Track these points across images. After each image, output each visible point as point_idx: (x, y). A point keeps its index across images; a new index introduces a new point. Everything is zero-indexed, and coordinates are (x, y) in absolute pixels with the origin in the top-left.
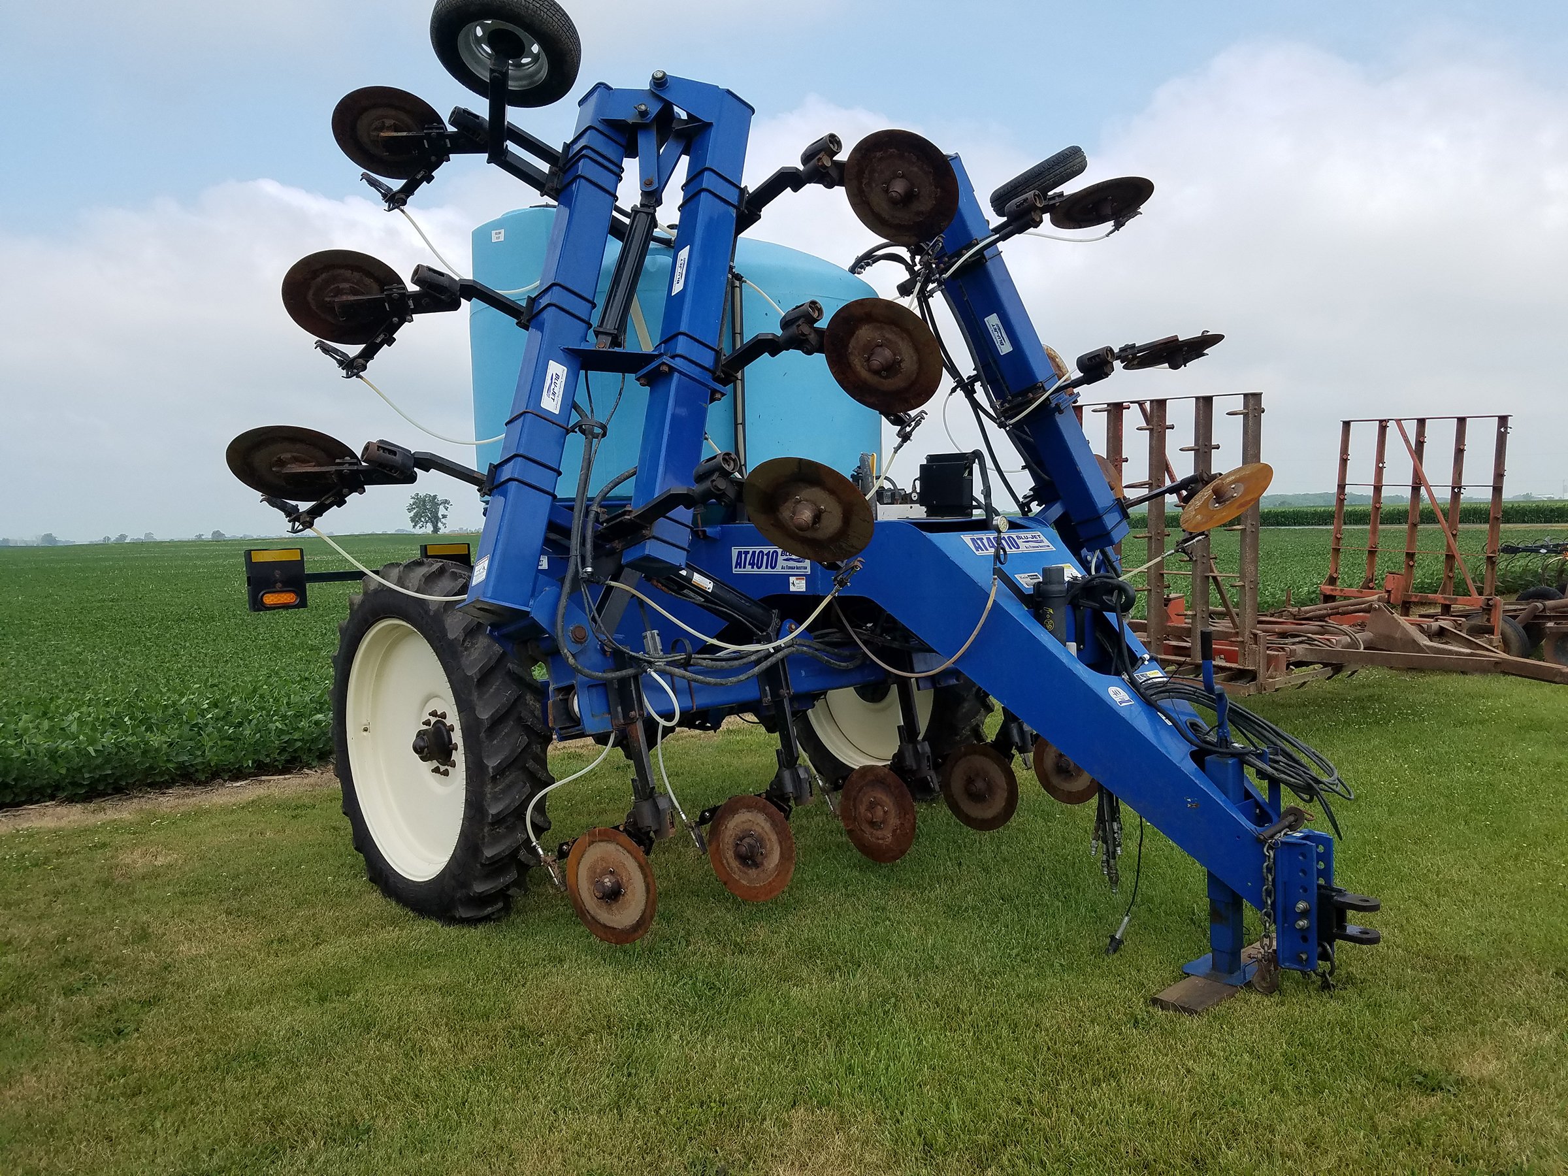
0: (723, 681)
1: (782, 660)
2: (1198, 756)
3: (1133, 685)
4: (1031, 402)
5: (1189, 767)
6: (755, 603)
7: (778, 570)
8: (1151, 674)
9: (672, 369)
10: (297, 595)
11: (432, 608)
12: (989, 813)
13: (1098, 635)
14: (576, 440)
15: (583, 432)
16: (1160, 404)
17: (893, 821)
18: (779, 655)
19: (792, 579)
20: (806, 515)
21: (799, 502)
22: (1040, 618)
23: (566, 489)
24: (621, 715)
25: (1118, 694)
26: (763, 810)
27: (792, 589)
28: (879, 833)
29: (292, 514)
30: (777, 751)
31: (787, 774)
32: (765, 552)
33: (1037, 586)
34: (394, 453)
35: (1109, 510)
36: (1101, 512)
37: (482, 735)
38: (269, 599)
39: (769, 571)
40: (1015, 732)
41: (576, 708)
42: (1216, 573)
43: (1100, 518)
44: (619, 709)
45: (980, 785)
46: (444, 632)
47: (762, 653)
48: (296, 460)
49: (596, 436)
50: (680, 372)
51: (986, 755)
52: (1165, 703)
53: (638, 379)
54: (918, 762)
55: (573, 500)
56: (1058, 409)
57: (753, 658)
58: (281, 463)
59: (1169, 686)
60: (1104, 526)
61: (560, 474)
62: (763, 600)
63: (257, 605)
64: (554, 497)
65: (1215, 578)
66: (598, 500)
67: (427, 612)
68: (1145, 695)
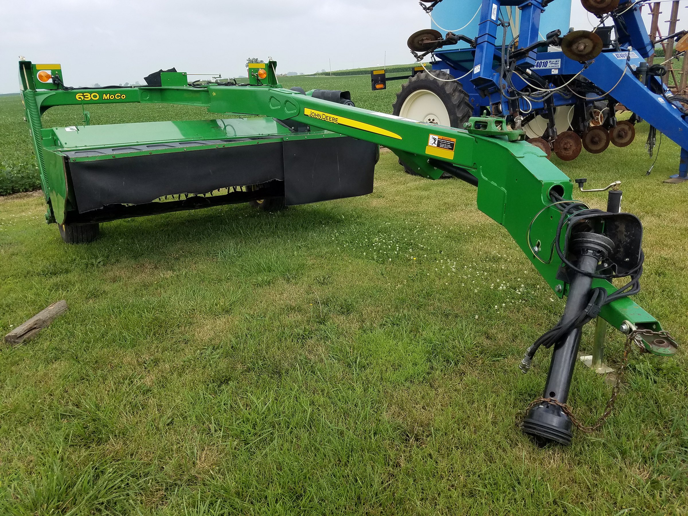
0: (538, 101)
1: (552, 95)
2: (683, 117)
3: (665, 97)
4: (626, 8)
5: (680, 119)
6: (541, 77)
7: (548, 67)
8: (669, 95)
9: (532, 4)
10: (384, 85)
11: (440, 84)
12: (599, 147)
13: (651, 84)
14: (500, 29)
15: (503, 26)
16: (658, 4)
17: (574, 148)
18: (552, 93)
19: (552, 70)
20: (582, 47)
21: (580, 43)
22: (638, 78)
23: (498, 42)
24: (512, 110)
25: (660, 100)
26: (541, 142)
27: (552, 73)
28: (567, 152)
29: (416, 56)
30: (547, 123)
31: (550, 130)
32: (543, 62)
33: (637, 68)
34: (454, 35)
35: (648, 45)
36: (646, 45)
37: (459, 121)
38: (378, 86)
39: (544, 68)
40: (611, 121)
41: (501, 108)
42: (672, 69)
43: (645, 48)
44: (512, 109)
45: (597, 139)
46: (445, 92)
47: (547, 93)
48: (427, 39)
49: (507, 26)
50: (534, 5)
51: (600, 129)
52: (674, 102)
53: (519, 8)
54: (584, 129)
55: (501, 46)
56: (635, 9)
57: (545, 94)
58: (423, 40)
59: (676, 97)
60: (646, 50)
61: (496, 39)
62: (543, 77)
63: (374, 88)
64: (495, 46)
65: (671, 71)
66: (510, 46)
67: (438, 86)
68: (669, 101)
